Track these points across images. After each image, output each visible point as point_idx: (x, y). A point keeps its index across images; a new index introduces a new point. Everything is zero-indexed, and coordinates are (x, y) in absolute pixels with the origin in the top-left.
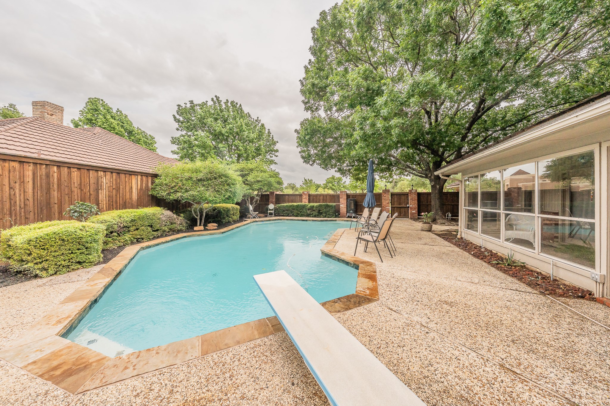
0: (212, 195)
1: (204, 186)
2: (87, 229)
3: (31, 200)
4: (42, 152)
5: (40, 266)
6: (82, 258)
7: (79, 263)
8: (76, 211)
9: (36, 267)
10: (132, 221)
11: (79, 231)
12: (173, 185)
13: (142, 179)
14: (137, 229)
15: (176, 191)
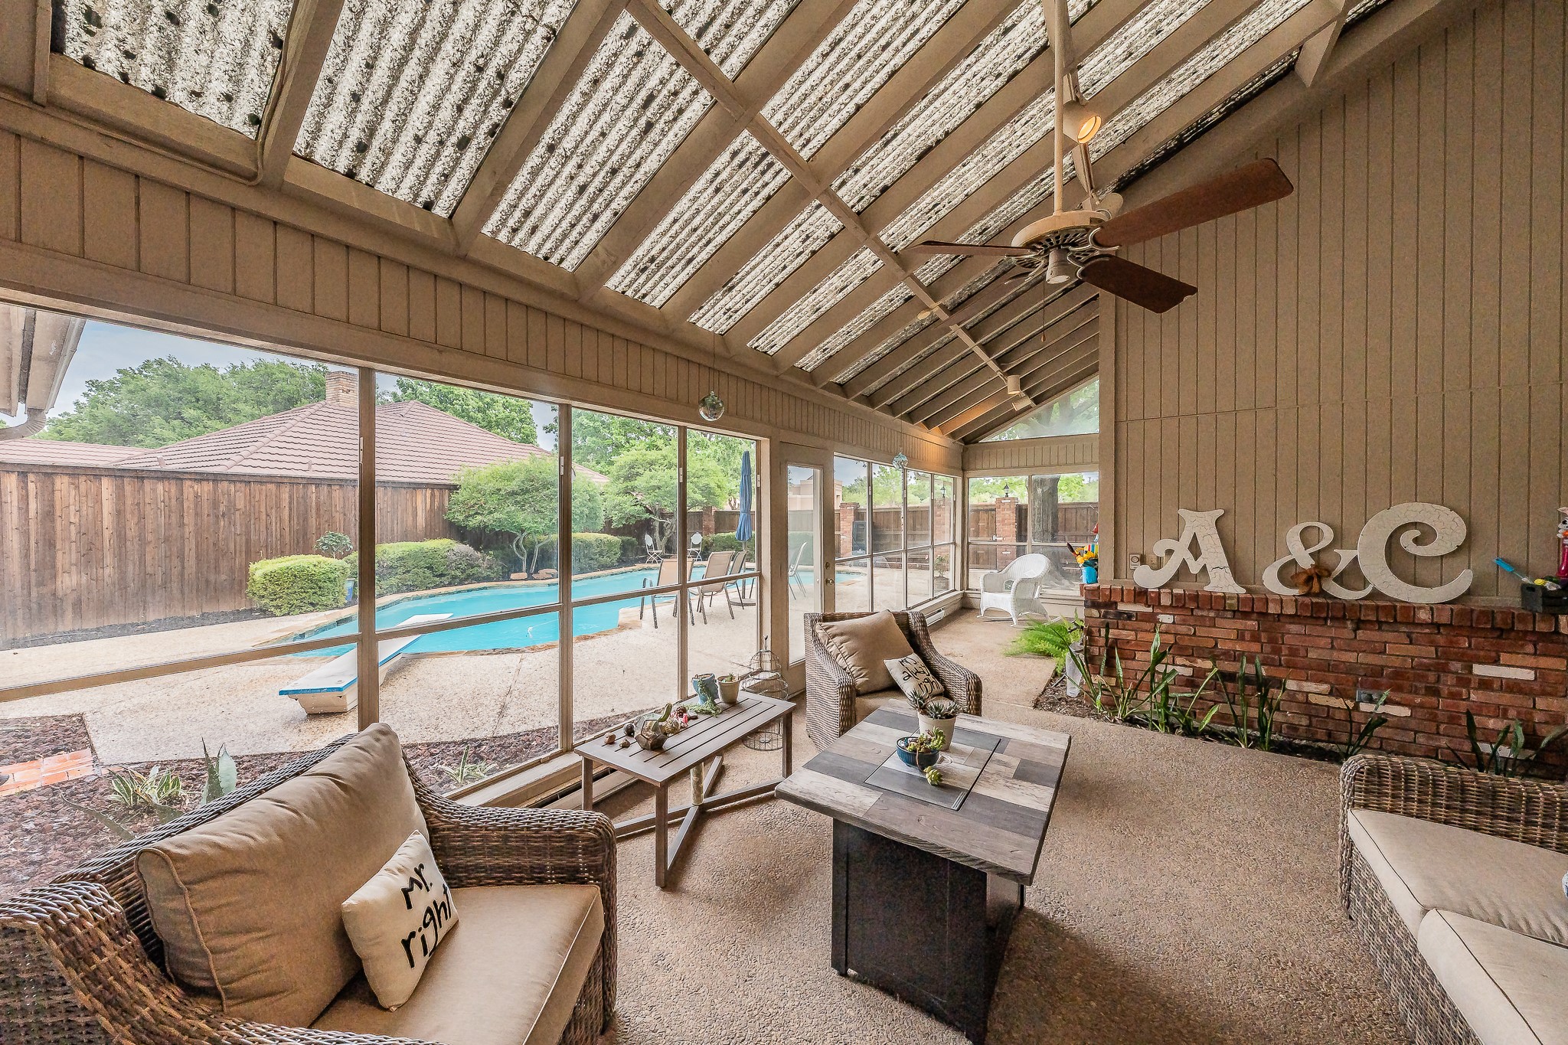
0: (529, 518)
1: (517, 503)
2: (322, 565)
3: (287, 529)
4: (314, 461)
5: (274, 603)
6: (315, 599)
7: (312, 604)
8: (324, 544)
9: (271, 603)
10: (401, 559)
11: (312, 567)
12: (472, 503)
13: (433, 495)
14: (408, 572)
15: (477, 513)
